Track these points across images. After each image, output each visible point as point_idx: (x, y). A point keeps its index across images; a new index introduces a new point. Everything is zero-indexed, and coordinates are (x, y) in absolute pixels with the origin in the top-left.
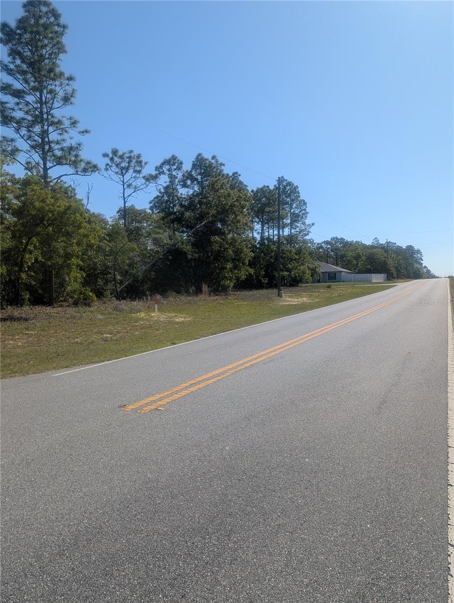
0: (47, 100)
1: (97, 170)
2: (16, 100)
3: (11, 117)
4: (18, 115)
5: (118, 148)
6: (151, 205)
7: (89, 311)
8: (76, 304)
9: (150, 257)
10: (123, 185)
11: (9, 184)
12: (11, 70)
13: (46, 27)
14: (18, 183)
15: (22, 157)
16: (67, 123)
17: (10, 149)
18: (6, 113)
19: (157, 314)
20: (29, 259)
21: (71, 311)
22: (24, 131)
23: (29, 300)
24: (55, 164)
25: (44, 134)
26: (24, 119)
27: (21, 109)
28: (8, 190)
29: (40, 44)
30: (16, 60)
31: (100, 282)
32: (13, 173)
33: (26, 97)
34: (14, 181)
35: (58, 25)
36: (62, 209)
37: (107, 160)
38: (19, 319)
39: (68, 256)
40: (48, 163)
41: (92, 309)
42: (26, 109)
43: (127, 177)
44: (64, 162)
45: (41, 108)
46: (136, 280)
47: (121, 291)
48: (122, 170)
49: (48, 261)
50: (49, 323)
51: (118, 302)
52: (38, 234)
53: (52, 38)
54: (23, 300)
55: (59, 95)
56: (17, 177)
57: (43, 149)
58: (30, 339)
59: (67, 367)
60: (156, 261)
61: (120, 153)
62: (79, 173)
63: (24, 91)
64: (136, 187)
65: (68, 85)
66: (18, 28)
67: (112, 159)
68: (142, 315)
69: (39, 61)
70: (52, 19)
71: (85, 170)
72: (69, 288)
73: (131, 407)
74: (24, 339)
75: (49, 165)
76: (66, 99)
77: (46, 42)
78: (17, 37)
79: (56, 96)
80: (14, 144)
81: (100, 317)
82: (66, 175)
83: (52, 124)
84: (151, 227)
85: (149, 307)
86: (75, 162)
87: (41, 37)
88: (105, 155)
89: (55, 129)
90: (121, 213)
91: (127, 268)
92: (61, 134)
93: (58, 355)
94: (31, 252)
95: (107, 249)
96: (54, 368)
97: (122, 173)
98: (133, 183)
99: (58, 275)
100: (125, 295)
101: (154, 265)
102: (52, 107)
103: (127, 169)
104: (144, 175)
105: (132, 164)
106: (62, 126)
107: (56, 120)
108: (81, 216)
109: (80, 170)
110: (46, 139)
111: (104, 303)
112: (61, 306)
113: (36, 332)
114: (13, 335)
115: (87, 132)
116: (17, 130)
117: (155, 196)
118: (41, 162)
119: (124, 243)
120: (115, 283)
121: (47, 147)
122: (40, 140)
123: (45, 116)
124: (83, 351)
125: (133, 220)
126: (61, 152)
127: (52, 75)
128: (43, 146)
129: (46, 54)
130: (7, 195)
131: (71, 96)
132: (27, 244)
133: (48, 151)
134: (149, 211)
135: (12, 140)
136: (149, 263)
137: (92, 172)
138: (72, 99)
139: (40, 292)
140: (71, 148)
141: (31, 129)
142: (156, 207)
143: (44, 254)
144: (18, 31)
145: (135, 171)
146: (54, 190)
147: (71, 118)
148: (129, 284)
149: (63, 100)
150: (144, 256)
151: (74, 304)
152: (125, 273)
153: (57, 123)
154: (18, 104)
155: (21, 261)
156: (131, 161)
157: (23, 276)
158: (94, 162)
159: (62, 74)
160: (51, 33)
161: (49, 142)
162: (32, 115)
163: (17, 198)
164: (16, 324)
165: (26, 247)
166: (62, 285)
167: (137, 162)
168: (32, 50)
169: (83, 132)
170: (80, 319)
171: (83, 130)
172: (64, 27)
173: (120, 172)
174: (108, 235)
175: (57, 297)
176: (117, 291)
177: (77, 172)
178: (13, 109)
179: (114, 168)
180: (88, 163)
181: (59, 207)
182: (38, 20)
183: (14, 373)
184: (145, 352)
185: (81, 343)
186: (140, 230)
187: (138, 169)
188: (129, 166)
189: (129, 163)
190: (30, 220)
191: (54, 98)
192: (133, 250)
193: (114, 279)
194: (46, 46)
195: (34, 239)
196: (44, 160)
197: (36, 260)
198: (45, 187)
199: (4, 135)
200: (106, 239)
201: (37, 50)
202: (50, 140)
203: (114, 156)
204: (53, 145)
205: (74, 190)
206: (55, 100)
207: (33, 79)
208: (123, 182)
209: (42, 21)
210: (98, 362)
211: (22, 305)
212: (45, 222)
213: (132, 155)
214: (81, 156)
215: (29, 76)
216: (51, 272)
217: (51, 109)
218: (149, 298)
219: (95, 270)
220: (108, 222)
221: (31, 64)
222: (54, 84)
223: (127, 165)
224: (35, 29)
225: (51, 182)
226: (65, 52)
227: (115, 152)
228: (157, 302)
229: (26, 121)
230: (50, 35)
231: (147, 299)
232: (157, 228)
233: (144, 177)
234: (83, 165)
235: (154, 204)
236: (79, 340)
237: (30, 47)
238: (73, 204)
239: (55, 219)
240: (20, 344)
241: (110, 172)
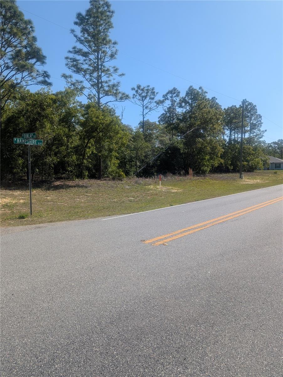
0: (101, 57)
1: (129, 98)
2: (84, 58)
3: (81, 68)
4: (85, 67)
5: (140, 84)
6: (159, 119)
7: (121, 183)
8: (114, 179)
9: (157, 151)
10: (143, 107)
11: (79, 108)
12: (82, 41)
13: (102, 13)
14: (83, 107)
15: (86, 92)
16: (112, 70)
17: (80, 87)
18: (79, 66)
19: (161, 187)
20: (89, 152)
21: (111, 183)
22: (88, 76)
23: (88, 176)
24: (104, 95)
25: (99, 77)
26: (88, 69)
27: (86, 64)
28: (78, 111)
29: (98, 24)
30: (85, 35)
31: (128, 166)
32: (81, 101)
33: (89, 56)
34: (81, 106)
35: (109, 11)
36: (108, 122)
37: (134, 92)
38: (82, 187)
39: (110, 150)
40: (100, 94)
41: (123, 182)
42: (89, 63)
43: (146, 102)
44: (110, 94)
45: (98, 62)
46: (148, 164)
47: (140, 172)
48: (142, 98)
49: (99, 153)
50: (99, 189)
51: (138, 179)
52: (94, 137)
53: (105, 20)
54: (85, 175)
56: (83, 103)
57: (98, 86)
58: (88, 198)
59: (109, 215)
60: (161, 155)
61: (142, 87)
62: (118, 100)
63: (89, 53)
64: (150, 108)
65: (113, 47)
66: (87, 15)
67: (137, 91)
68: (152, 187)
69: (98, 34)
70: (106, 8)
71: (121, 98)
72: (110, 170)
73: (148, 242)
74: (85, 198)
75: (101, 96)
76: (112, 56)
77: (102, 22)
78: (86, 21)
79: (107, 54)
80: (82, 84)
81: (127, 187)
82: (110, 101)
83: (104, 71)
84: (158, 133)
85: (156, 182)
86: (116, 93)
87: (99, 20)
88: (133, 89)
89: (105, 74)
90: (141, 125)
91: (143, 158)
92: (108, 77)
93: (104, 208)
94: (89, 148)
95: (132, 147)
96: (102, 216)
97: (143, 100)
98: (149, 106)
99: (104, 162)
100: (142, 174)
101: (159, 157)
102: (104, 61)
103: (146, 97)
104: (155, 101)
105: (149, 94)
106: (109, 72)
107: (106, 69)
108: (119, 126)
109: (118, 98)
110: (100, 81)
111: (130, 179)
112: (105, 180)
113: (92, 194)
114: (79, 196)
115: (123, 75)
116: (84, 76)
117: (162, 114)
118: (97, 94)
119: (142, 143)
120: (136, 167)
121: (100, 85)
122: (97, 81)
123: (100, 67)
124: (118, 207)
125: (148, 129)
126: (108, 88)
127: (105, 42)
128: (98, 85)
129: (101, 30)
130: (77, 114)
131: (115, 54)
132: (88, 143)
133: (101, 87)
134: (158, 123)
135: (81, 82)
136: (157, 155)
137: (125, 99)
138: (116, 55)
139: (94, 171)
140: (114, 86)
141: (92, 75)
142: (162, 120)
143: (97, 149)
144: (87, 17)
145: (150, 98)
146: (103, 111)
147: (114, 67)
148: (144, 168)
149: (110, 56)
150: (154, 151)
151: (112, 179)
152: (142, 161)
153: (107, 71)
154: (85, 60)
155: (84, 153)
156: (148, 92)
157: (85, 161)
158: (127, 93)
159: (110, 41)
160: (105, 16)
161: (102, 82)
162: (92, 67)
163: (83, 116)
164: (81, 189)
165: (87, 144)
166: (106, 167)
167: (152, 92)
168: (94, 28)
169: (121, 75)
170: (116, 188)
171: (121, 74)
172: (113, 12)
173: (141, 99)
174: (133, 138)
175: (103, 175)
176: (137, 172)
177: (117, 99)
178: (82, 64)
179: (138, 97)
180: (123, 94)
181: (106, 121)
182: (98, 9)
183: (80, 217)
184: (154, 209)
185: (117, 202)
186: (152, 135)
187: (152, 97)
188: (147, 95)
189: (147, 93)
190: (90, 128)
191: (105, 55)
192: (147, 147)
193: (136, 165)
194: (102, 24)
195: (92, 140)
196: (98, 93)
197: (92, 152)
198: (98, 109)
199: (77, 79)
200: (132, 140)
201: (97, 28)
202: (102, 81)
203: (138, 89)
204: (103, 84)
205: (115, 110)
206: (106, 57)
207: (94, 45)
208: (143, 105)
209: (100, 10)
210: (127, 214)
211: (84, 179)
212: (98, 130)
213: (149, 88)
214: (119, 90)
215: (92, 43)
216: (100, 160)
217: (103, 62)
218: (156, 177)
219: (125, 159)
220: (133, 130)
221: (93, 36)
222: (106, 47)
223: (146, 94)
224: (96, 15)
225: (102, 106)
226: (112, 27)
227: (139, 87)
228: (161, 179)
229: (89, 70)
230: (104, 18)
231: (155, 177)
232: (162, 133)
233: (156, 102)
234: (120, 95)
235: (161, 118)
236: (115, 200)
237: (93, 26)
238: (115, 119)
239: (104, 128)
240: (83, 201)
241: (135, 99)
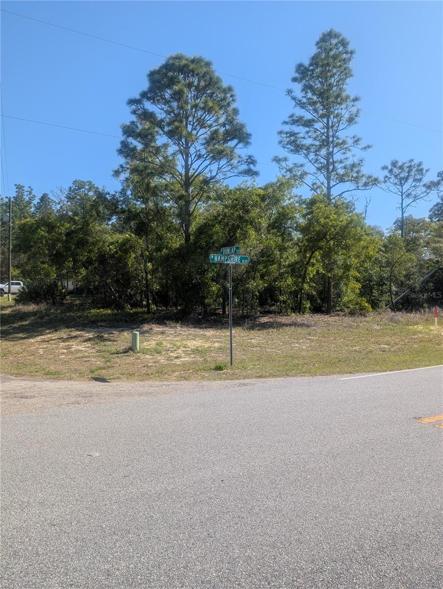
0: (333, 124)
1: (378, 183)
2: (307, 129)
3: (302, 145)
4: (308, 142)
5: (397, 159)
6: (431, 213)
7: (365, 321)
8: (352, 313)
9: (428, 267)
10: (402, 195)
11: (297, 205)
12: (304, 104)
13: (335, 57)
14: (304, 203)
15: (309, 180)
16: (350, 142)
17: (299, 173)
18: (298, 142)
19: (437, 328)
20: (311, 271)
21: (348, 320)
22: (312, 156)
23: (310, 308)
24: (338, 182)
25: (330, 154)
26: (313, 145)
27: (310, 137)
28: (296, 210)
29: (329, 74)
30: (308, 94)
31: (376, 293)
32: (300, 194)
33: (314, 125)
34: (302, 202)
35: (346, 53)
36: (345, 223)
37: (386, 173)
38: (302, 325)
39: (347, 268)
40: (331, 181)
41: (367, 319)
42: (315, 135)
43: (406, 186)
44: (346, 179)
45: (328, 132)
46: (412, 289)
47: (397, 302)
48: (401, 181)
49: (329, 272)
50: (329, 330)
51: (393, 314)
52: (321, 248)
53: (340, 66)
54: (305, 308)
55: (344, 118)
56: (303, 198)
57: (328, 169)
58: (313, 344)
59: (350, 373)
60: (436, 272)
61: (400, 164)
62: (360, 188)
63: (313, 121)
64: (415, 196)
65: (353, 106)
66: (311, 65)
67: (391, 171)
68: (420, 327)
69: (328, 90)
70: (341, 49)
71: (366, 184)
72: (345, 299)
73: (426, 420)
74: (307, 343)
75: (332, 183)
76: (351, 120)
77: (335, 71)
78: (310, 73)
79: (342, 118)
80: (303, 168)
81: (376, 327)
82: (348, 191)
83: (338, 144)
84: (429, 236)
85: (427, 320)
86: (357, 177)
87: (331, 68)
88: (384, 168)
89: (339, 149)
90: (398, 224)
91: (403, 279)
92: (344, 153)
93: (340, 361)
94: (313, 265)
95: (384, 261)
96: (339, 373)
97: (401, 183)
98: (413, 193)
99: (337, 285)
100: (401, 306)
101: (432, 276)
102: (337, 130)
103: (406, 179)
104: (424, 183)
105: (412, 173)
106: (346, 146)
107: (340, 141)
108: (362, 229)
109: (361, 184)
110: (331, 160)
111: (380, 314)
112: (339, 315)
113: (317, 338)
114: (298, 339)
115: (369, 147)
116: (306, 156)
117: (435, 204)
118: (326, 182)
119: (401, 254)
120: (391, 294)
121: (331, 167)
122: (325, 162)
123: (331, 139)
124: (363, 359)
125: (410, 230)
126: (344, 170)
127: (339, 100)
128: (327, 168)
129: (333, 83)
130: (295, 215)
131: (356, 116)
132: (310, 258)
133: (332, 171)
134: (428, 220)
135: (302, 165)
136: (427, 274)
137: (373, 185)
138: (357, 118)
139: (319, 301)
140: (353, 166)
141: (318, 153)
142: (435, 215)
143: (325, 267)
144: (311, 68)
145: (415, 180)
146: (336, 206)
147: (354, 137)
148: (404, 296)
149: (347, 121)
150: (421, 267)
151: (350, 314)
152: (401, 285)
153: (342, 144)
154: (308, 132)
155: (305, 274)
156: (411, 170)
157: (306, 286)
158: (375, 176)
159: (348, 97)
160: (340, 61)
161: (334, 162)
162: (319, 140)
163: (304, 216)
164: (299, 330)
165: (309, 260)
166: (339, 295)
167: (417, 170)
168: (322, 82)
169: (365, 148)
170: (356, 328)
171: (366, 146)
172: (352, 53)
173: (399, 183)
174: (385, 246)
175: (335, 306)
176: (392, 302)
177: (358, 187)
178: (304, 138)
179: (393, 179)
180: (370, 177)
181: (342, 221)
182: (328, 53)
183: (304, 372)
184: (429, 366)
185: (360, 352)
186: (418, 240)
187: (418, 177)
188: (408, 176)
189: (409, 172)
190: (314, 235)
191: (340, 121)
192: (411, 260)
193: (390, 291)
194: (335, 74)
195: (317, 253)
196: (328, 179)
197: (318, 272)
198: (329, 204)
199: (295, 162)
200: (381, 250)
201: (326, 81)
202: (335, 160)
203: (393, 168)
204: (336, 165)
205: (354, 205)
206: (341, 122)
207: (321, 107)
208: (402, 193)
209: (332, 53)
210: (381, 371)
211: (303, 313)
212: (328, 237)
213: (413, 164)
214: (362, 171)
215: (318, 105)
216: (329, 283)
217: (336, 131)
218: (427, 310)
219: (370, 281)
220: (384, 234)
221: (321, 95)
222: (341, 107)
223: (407, 174)
224: (325, 62)
225: (334, 199)
226: (351, 75)
227: (394, 164)
228: (437, 315)
229: (314, 147)
230: (338, 64)
231: (425, 311)
232: (436, 236)
233: (424, 185)
234: (364, 180)
235: (434, 212)
236: (357, 348)
237: (320, 79)
238: (355, 218)
239: (337, 234)
240: (304, 347)
241: (388, 184)
